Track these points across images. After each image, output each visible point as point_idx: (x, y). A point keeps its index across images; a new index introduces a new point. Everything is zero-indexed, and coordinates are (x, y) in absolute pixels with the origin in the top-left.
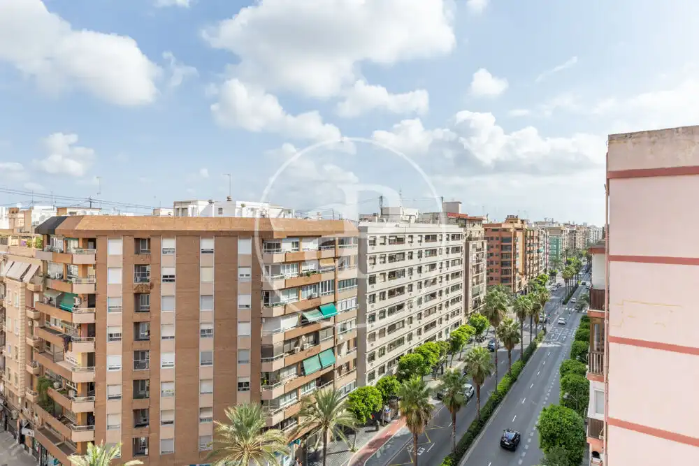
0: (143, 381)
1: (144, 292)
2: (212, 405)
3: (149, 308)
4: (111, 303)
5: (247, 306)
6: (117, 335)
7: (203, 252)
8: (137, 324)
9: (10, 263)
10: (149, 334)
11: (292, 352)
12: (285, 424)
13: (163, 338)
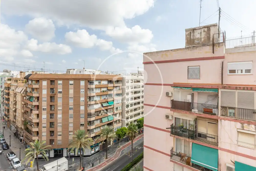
0: (53, 123)
1: (53, 96)
2: (73, 130)
3: (54, 101)
4: (43, 99)
5: (83, 101)
6: (45, 109)
7: (70, 84)
8: (51, 106)
9: (18, 88)
10: (54, 109)
11: (98, 115)
12: (96, 137)
13: (58, 110)
